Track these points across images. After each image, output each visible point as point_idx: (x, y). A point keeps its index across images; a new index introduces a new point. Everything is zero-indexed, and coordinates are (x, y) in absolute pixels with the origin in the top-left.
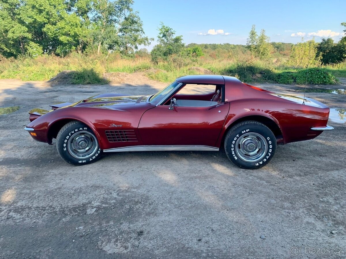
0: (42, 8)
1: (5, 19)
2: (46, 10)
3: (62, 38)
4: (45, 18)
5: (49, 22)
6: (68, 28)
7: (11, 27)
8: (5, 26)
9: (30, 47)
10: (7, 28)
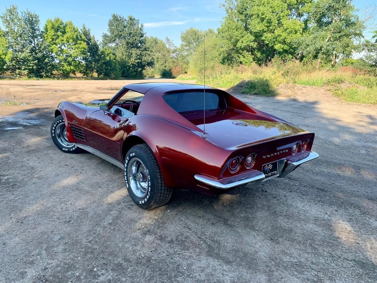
0: (264, 16)
1: (239, 30)
2: (267, 18)
3: (278, 47)
4: (265, 26)
5: (268, 30)
6: (284, 35)
7: (241, 37)
8: (236, 36)
9: (243, 56)
10: (238, 38)
